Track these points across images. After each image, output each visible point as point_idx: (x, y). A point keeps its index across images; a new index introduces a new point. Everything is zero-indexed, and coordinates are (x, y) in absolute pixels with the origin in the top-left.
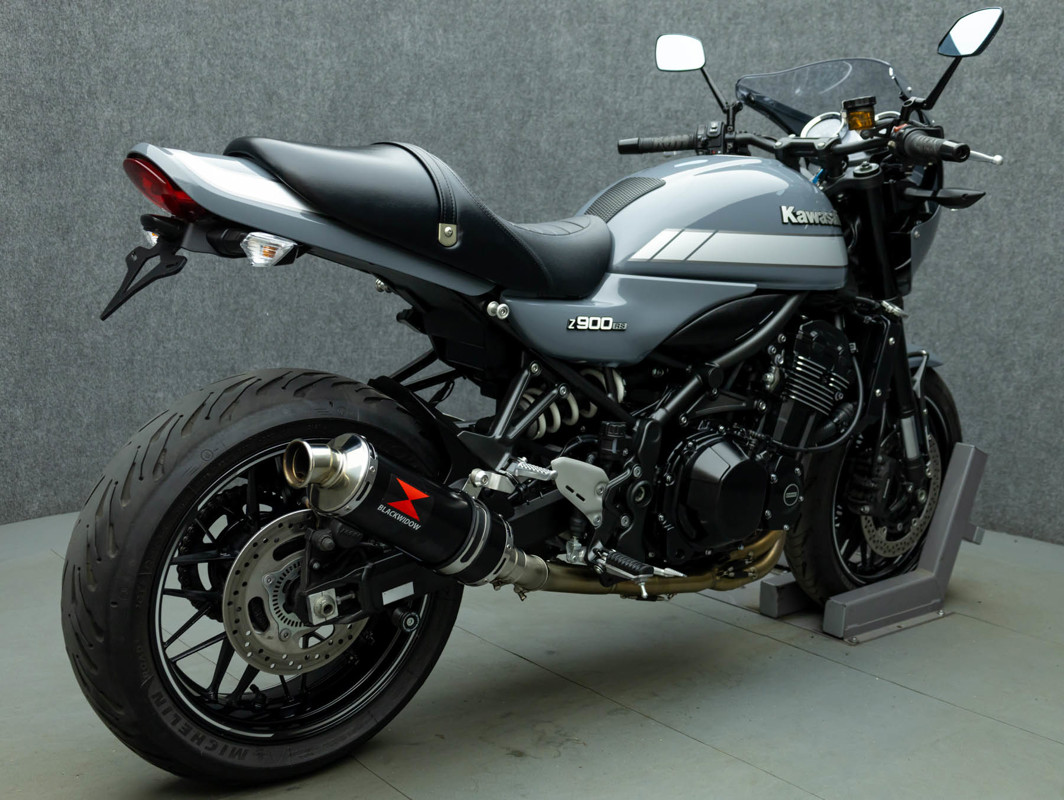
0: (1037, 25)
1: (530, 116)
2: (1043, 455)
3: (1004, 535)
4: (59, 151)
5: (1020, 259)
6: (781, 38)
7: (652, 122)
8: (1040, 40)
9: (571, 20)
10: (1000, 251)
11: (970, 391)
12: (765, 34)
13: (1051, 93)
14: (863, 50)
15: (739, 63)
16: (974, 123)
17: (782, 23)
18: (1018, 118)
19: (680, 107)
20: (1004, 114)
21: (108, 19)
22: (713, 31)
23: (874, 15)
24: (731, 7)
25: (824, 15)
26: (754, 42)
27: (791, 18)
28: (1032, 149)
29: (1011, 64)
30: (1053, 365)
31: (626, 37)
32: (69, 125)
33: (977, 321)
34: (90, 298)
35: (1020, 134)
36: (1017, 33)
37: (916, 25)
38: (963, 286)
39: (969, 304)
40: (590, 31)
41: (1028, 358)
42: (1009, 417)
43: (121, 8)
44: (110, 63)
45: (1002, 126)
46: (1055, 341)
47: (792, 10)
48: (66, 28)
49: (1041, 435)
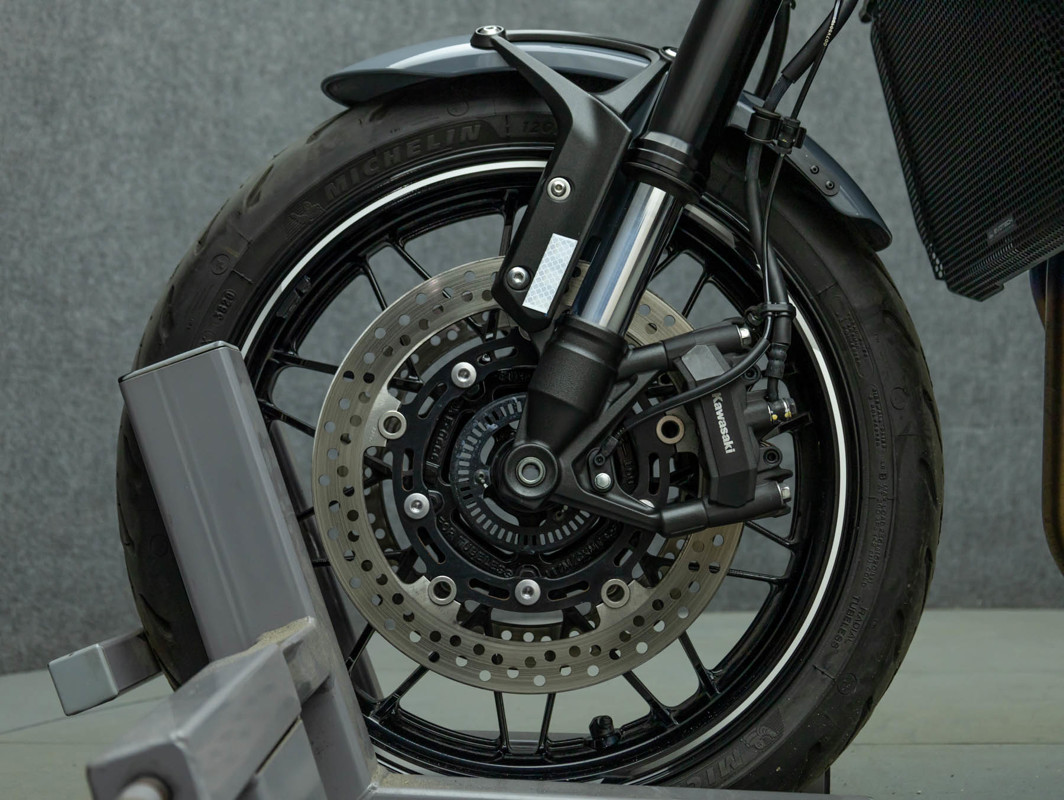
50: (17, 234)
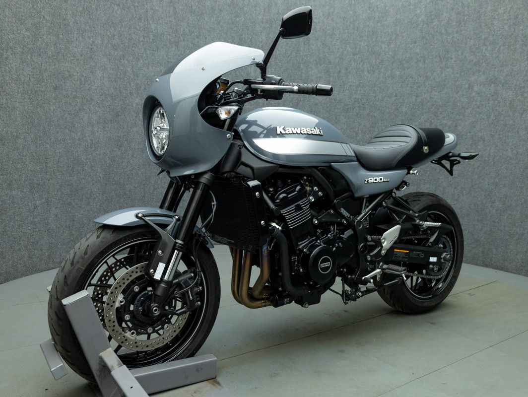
0: (504, 65)
1: (300, 101)
2: (507, 237)
3: (491, 269)
4: (118, 116)
5: (498, 158)
6: (401, 70)
7: (349, 103)
8: (505, 71)
9: (317, 63)
10: (489, 155)
11: (477, 211)
12: (394, 69)
13: (510, 92)
14: (434, 74)
15: (383, 80)
16: (479, 104)
17: (401, 64)
18: (496, 102)
19: (360, 97)
20: (491, 100)
21: (138, 65)
22: (373, 67)
23: (438, 61)
24: (380, 58)
25: (417, 61)
26: (390, 72)
27: (404, 62)
28: (502, 114)
29: (493, 80)
30: (511, 200)
31: (339, 70)
32: (122, 105)
33: (480, 183)
34: (129, 172)
35: (497, 108)
36: (496, 68)
37: (455, 65)
38: (475, 168)
39: (477, 176)
40: (324, 68)
41: (501, 198)
42: (493, 222)
43: (143, 61)
44: (138, 82)
45: (490, 105)
46: (512, 191)
47: (404, 59)
48: (122, 68)
49: (507, 229)
50: (113, 172)
